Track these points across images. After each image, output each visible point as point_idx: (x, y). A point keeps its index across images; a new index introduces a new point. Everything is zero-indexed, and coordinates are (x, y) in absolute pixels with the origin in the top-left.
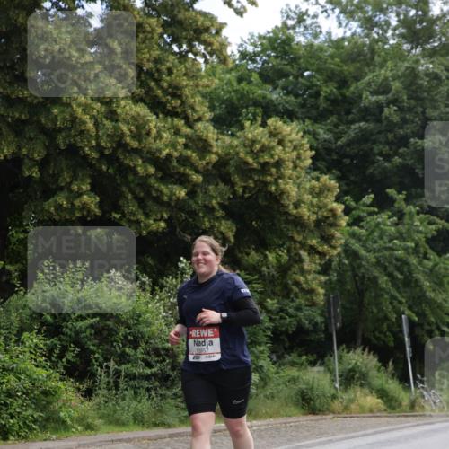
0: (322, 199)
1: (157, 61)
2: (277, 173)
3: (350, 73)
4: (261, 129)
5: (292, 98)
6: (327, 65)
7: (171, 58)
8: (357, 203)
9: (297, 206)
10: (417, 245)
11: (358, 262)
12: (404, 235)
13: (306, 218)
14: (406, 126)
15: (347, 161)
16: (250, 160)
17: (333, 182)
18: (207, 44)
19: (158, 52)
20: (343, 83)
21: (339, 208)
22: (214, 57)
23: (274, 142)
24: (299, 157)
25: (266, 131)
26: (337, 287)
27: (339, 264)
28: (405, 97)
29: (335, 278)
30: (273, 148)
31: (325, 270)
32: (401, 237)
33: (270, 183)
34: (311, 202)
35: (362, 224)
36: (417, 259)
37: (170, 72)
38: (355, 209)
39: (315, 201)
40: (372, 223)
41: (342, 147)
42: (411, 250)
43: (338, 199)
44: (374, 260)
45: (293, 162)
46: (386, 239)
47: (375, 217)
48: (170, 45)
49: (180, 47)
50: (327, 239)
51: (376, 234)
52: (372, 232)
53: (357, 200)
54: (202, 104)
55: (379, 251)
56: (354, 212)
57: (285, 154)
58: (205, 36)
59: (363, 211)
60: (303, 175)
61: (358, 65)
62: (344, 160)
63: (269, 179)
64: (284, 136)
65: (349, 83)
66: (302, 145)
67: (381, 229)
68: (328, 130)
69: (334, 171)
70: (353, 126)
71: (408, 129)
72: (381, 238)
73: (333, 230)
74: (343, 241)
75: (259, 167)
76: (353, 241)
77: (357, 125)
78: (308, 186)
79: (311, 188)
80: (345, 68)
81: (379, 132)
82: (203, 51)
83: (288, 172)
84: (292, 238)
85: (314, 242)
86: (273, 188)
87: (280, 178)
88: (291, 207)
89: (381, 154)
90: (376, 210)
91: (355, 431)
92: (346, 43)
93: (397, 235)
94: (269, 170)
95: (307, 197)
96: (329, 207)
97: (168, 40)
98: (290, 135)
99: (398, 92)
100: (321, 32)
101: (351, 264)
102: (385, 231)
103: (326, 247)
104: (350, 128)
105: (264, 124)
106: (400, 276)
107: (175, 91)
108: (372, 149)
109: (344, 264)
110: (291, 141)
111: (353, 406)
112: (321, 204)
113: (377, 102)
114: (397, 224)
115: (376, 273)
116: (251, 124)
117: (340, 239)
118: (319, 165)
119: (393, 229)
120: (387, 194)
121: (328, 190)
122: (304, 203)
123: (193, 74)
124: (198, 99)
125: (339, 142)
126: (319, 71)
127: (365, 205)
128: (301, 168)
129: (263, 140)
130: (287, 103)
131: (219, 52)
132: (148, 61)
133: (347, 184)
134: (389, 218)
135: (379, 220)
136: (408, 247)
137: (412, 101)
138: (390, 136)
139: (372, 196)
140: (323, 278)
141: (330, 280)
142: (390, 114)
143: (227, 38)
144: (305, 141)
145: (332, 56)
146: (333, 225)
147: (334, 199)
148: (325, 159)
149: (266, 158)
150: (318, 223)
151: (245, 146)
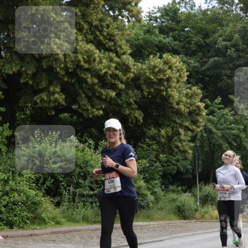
0: (193, 100)
1: (101, 20)
2: (167, 85)
3: (210, 29)
4: (159, 60)
5: (177, 42)
6: (198, 25)
7: (109, 19)
8: (212, 103)
9: (178, 103)
10: (245, 127)
11: (212, 135)
12: (239, 121)
13: (183, 110)
14: (240, 59)
15: (207, 79)
16: (152, 77)
17: (199, 91)
18: (130, 11)
19: (101, 15)
20: (206, 35)
21: (202, 105)
22: (133, 19)
23: (166, 67)
24: (180, 76)
25: (162, 61)
26: (200, 149)
27: (201, 137)
28: (241, 43)
29: (199, 144)
30: (165, 71)
31: (193, 140)
32: (236, 122)
33: (163, 91)
34: (186, 101)
35: (214, 114)
36: (245, 135)
37: (108, 26)
38: (211, 106)
39: (189, 101)
40: (220, 114)
41: (205, 71)
42: (242, 130)
43: (202, 100)
44: (220, 135)
45: (177, 79)
46: (228, 123)
47: (222, 110)
48: (108, 11)
49: (114, 12)
50: (195, 122)
51: (222, 120)
52: (220, 119)
53: (212, 101)
54: (126, 45)
55: (223, 130)
56: (210, 108)
57: (173, 74)
58: (129, 7)
59: (215, 107)
60: (182, 86)
61: (216, 25)
62: (206, 78)
63: (162, 88)
64: (172, 64)
65: (210, 35)
66: (182, 69)
67: (225, 118)
68: (197, 61)
69: (200, 85)
70: (210, 59)
71: (242, 61)
72: (225, 122)
73: (198, 118)
74: (204, 124)
75: (157, 81)
76: (209, 124)
77: (213, 59)
78: (185, 92)
79: (186, 94)
80: (208, 26)
81: (225, 63)
82: (127, 15)
83: (174, 84)
84: (175, 121)
85: (187, 124)
86: (165, 93)
87: (169, 87)
88: (175, 104)
89: (226, 75)
90: (223, 106)
91: (207, 230)
92: (209, 13)
93: (234, 121)
94: (163, 83)
95: (184, 99)
96: (196, 104)
97: (107, 9)
98: (176, 63)
99: (237, 40)
100: (195, 6)
101: (208, 136)
102: (227, 119)
103: (194, 127)
104: (209, 60)
105: (161, 57)
106: (235, 144)
107: (111, 37)
108: (221, 72)
109: (204, 136)
110: (176, 67)
111: (207, 216)
112: (192, 103)
113: (226, 45)
114: (234, 115)
115: (221, 142)
116: (154, 57)
117: (202, 122)
118: (191, 81)
119: (232, 117)
120: (229, 98)
121: (197, 95)
122: (182, 102)
123: (121, 28)
124: (124, 42)
125: (203, 68)
126: (192, 28)
127: (216, 104)
128: (182, 82)
129: (160, 66)
130: (175, 45)
131: (137, 16)
132: (96, 20)
133: (206, 92)
134: (230, 111)
135: (224, 113)
136: (240, 128)
137: (244, 46)
138: (231, 65)
139: (220, 99)
140: (192, 145)
141: (195, 145)
142: (231, 53)
143: (141, 8)
144: (184, 67)
145: (201, 20)
146: (198, 114)
147: (199, 100)
148: (195, 77)
149: (161, 76)
150: (190, 113)
151: (149, 69)
